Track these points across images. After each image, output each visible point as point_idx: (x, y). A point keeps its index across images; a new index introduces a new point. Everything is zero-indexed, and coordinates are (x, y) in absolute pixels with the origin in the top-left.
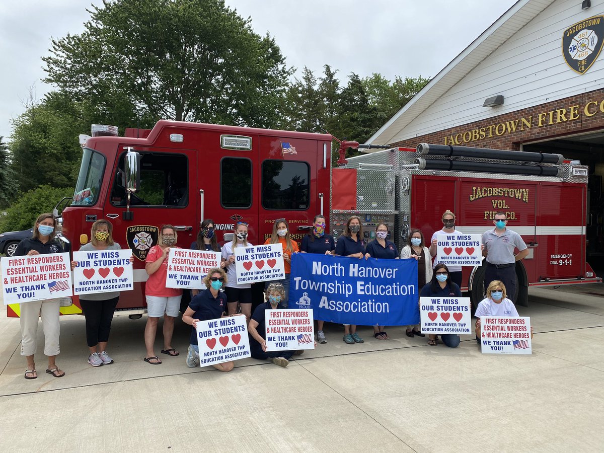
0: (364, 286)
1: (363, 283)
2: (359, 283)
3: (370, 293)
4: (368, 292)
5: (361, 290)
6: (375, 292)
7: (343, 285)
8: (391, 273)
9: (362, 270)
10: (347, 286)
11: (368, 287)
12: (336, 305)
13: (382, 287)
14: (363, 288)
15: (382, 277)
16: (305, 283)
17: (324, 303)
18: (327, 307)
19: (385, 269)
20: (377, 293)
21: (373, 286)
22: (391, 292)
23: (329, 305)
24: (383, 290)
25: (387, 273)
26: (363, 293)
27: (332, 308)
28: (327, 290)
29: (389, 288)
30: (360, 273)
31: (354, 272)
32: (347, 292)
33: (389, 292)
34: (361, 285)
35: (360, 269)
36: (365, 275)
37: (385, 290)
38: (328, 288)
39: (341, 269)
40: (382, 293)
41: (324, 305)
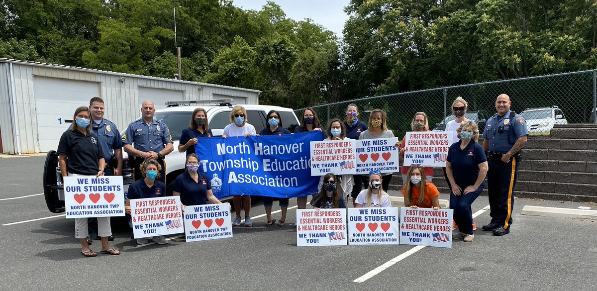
0: (270, 163)
1: (268, 160)
2: (265, 161)
3: (277, 170)
4: (275, 169)
5: (268, 167)
6: (282, 168)
7: (250, 161)
8: (298, 147)
9: (267, 148)
10: (253, 162)
11: (274, 164)
12: (244, 178)
13: (289, 163)
14: (269, 165)
15: (289, 152)
16: (212, 165)
17: (233, 178)
18: (236, 181)
19: (291, 145)
20: (284, 169)
21: (279, 162)
22: (298, 166)
23: (238, 179)
24: (290, 165)
25: (293, 148)
26: (270, 170)
27: (241, 180)
28: (234, 166)
29: (296, 163)
30: (265, 151)
31: (259, 151)
32: (254, 168)
33: (296, 167)
34: (267, 163)
35: (264, 148)
36: (270, 152)
37: (292, 165)
38: (234, 164)
39: (246, 148)
40: (290, 168)
41: (233, 180)
